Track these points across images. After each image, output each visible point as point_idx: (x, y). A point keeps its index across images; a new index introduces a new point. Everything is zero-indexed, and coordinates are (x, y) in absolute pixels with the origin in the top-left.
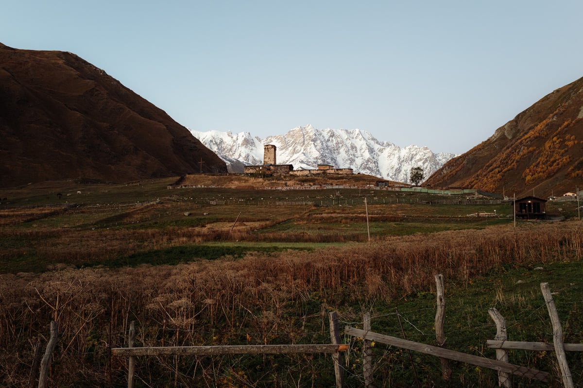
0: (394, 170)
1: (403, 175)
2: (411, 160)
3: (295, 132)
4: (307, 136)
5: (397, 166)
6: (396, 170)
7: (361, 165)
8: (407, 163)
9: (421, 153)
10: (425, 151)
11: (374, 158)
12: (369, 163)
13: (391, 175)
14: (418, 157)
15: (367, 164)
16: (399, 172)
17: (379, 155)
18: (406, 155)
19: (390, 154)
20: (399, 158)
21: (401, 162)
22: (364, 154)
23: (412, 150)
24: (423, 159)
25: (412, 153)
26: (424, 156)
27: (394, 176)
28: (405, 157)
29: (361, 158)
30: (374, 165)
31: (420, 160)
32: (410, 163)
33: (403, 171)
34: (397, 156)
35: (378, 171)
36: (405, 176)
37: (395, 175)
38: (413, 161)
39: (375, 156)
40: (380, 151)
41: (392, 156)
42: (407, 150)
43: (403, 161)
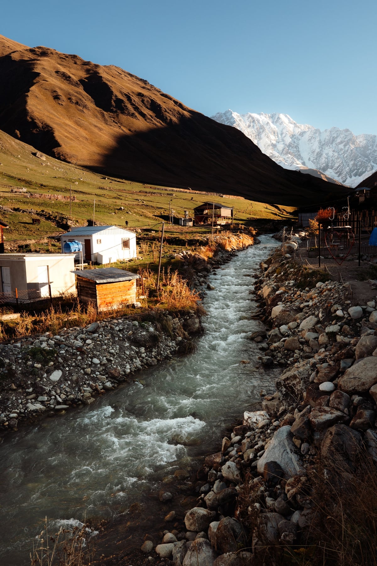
0: (315, 154)
1: (324, 159)
2: (332, 143)
5: (318, 150)
6: (317, 154)
7: (283, 150)
8: (328, 147)
9: (342, 136)
10: (347, 134)
11: (294, 142)
12: (291, 148)
13: (312, 159)
14: (339, 140)
15: (289, 149)
16: (320, 156)
17: (299, 139)
18: (327, 138)
19: (310, 138)
20: (320, 142)
21: (322, 145)
22: (285, 139)
23: (333, 133)
24: (344, 141)
25: (333, 136)
26: (345, 139)
27: (315, 160)
28: (326, 141)
29: (282, 143)
30: (295, 149)
31: (341, 143)
32: (331, 146)
33: (324, 155)
34: (318, 139)
35: (300, 155)
36: (326, 160)
37: (316, 159)
38: (334, 144)
39: (295, 140)
40: (300, 135)
41: (313, 141)
42: (328, 133)
43: (323, 145)
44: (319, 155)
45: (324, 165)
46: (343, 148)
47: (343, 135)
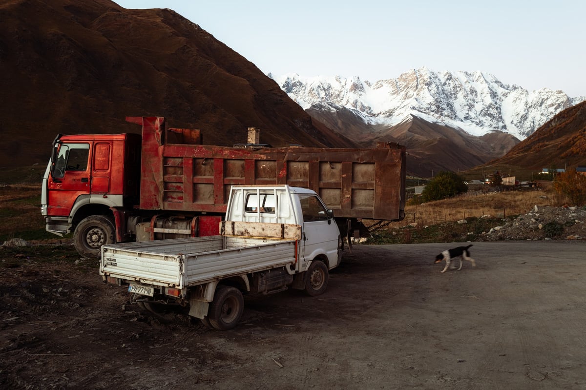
0: (520, 117)
1: (530, 123)
2: (541, 105)
3: (408, 75)
4: (421, 80)
5: (523, 113)
6: (522, 117)
7: (482, 111)
8: (536, 109)
9: (553, 98)
10: (559, 95)
11: (496, 103)
12: (491, 109)
13: (515, 122)
14: (549, 102)
15: (488, 110)
16: (526, 120)
17: (502, 100)
18: (535, 99)
19: (515, 99)
20: (526, 104)
21: (528, 107)
22: (485, 99)
23: (543, 94)
24: (556, 104)
25: (543, 97)
26: (557, 101)
27: (518, 124)
28: (534, 103)
29: (482, 103)
30: (496, 111)
31: (552, 105)
32: (539, 108)
33: (530, 119)
34: (524, 101)
35: (501, 118)
36: (532, 124)
37: (520, 122)
38: (543, 106)
39: (498, 101)
40: (504, 95)
41: (518, 101)
42: (537, 94)
43: (531, 107)
44: (525, 118)
45: (529, 129)
46: (553, 111)
47: (555, 97)
